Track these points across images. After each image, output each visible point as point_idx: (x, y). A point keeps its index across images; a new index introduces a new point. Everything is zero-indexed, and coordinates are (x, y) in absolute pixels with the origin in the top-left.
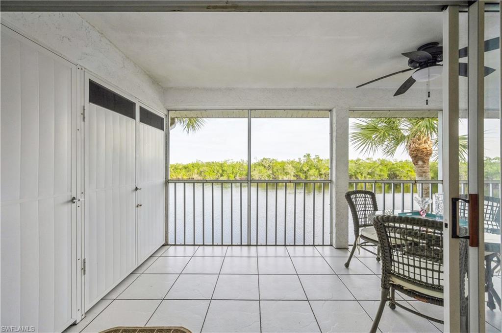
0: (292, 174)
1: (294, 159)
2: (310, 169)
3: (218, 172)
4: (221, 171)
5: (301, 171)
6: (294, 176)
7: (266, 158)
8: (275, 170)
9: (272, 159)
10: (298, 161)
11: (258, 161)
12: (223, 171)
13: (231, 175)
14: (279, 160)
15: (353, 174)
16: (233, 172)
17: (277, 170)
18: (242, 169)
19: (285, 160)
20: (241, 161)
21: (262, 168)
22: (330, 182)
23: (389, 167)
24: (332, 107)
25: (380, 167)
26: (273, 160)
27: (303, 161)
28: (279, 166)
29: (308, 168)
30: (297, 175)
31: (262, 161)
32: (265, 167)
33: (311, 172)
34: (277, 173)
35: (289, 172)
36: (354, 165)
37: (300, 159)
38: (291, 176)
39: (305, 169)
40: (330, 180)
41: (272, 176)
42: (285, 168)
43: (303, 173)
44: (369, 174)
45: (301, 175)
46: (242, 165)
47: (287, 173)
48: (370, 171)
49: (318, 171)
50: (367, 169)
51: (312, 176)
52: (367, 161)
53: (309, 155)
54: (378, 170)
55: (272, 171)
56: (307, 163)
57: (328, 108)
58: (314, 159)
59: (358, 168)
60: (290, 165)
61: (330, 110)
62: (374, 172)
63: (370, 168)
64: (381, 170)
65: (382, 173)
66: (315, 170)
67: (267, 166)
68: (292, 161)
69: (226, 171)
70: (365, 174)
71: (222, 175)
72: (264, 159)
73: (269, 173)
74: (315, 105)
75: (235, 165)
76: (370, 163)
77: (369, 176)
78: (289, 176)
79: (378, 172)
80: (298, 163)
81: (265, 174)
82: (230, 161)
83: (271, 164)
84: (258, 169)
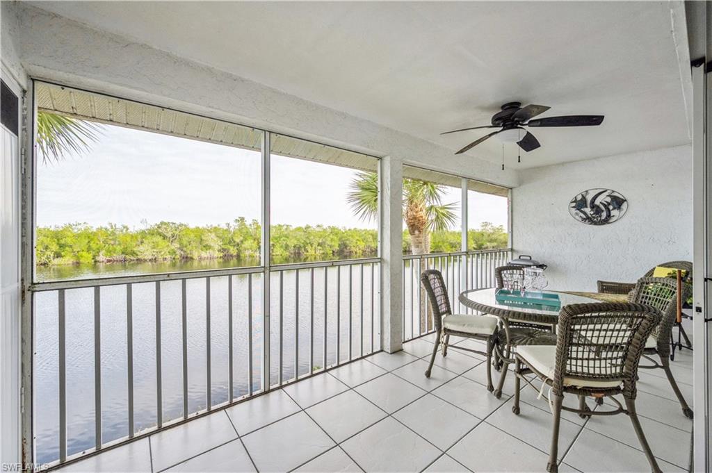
0: (217, 247)
1: (219, 225)
2: (246, 239)
3: (47, 248)
4: (55, 247)
5: (230, 242)
6: (219, 251)
7: (165, 221)
8: (185, 243)
9: (178, 223)
10: (225, 228)
11: (149, 227)
12: (61, 246)
13: (85, 254)
14: (192, 226)
15: (302, 245)
16: (89, 249)
17: (190, 242)
18: (112, 242)
19: (202, 225)
20: (109, 227)
21: (159, 239)
22: (379, 260)
23: (340, 236)
24: (385, 154)
25: (331, 236)
26: (181, 225)
27: (233, 227)
28: (192, 235)
29: (242, 238)
30: (224, 250)
31: (159, 227)
32: (165, 237)
33: (247, 244)
34: (190, 247)
35: (212, 244)
36: (303, 233)
37: (229, 224)
38: (214, 250)
39: (237, 240)
40: (380, 258)
41: (178, 252)
42: (203, 238)
43: (234, 246)
44: (319, 245)
45: (232, 248)
46: (114, 234)
47: (207, 247)
48: (320, 241)
49: (256, 242)
50: (318, 239)
51: (248, 249)
52: (318, 229)
53: (242, 219)
54: (329, 239)
55: (180, 244)
56: (240, 230)
57: (380, 154)
58: (250, 225)
59: (307, 238)
60: (213, 234)
61: (380, 158)
62: (324, 243)
63: (320, 238)
64: (332, 240)
65: (333, 243)
66: (252, 241)
67: (169, 235)
68: (215, 228)
69: (71, 246)
70: (315, 245)
71: (58, 255)
72: (162, 223)
73: (173, 247)
74: (368, 147)
75: (95, 234)
76: (320, 232)
77: (319, 248)
78: (211, 251)
79: (328, 242)
80: (226, 230)
81: (166, 250)
82: (79, 227)
83: (177, 233)
84: (151, 241)
